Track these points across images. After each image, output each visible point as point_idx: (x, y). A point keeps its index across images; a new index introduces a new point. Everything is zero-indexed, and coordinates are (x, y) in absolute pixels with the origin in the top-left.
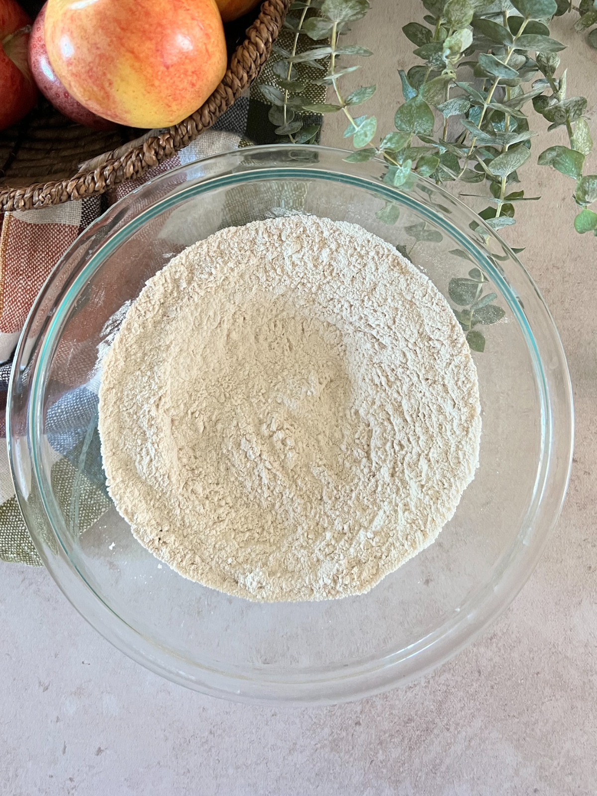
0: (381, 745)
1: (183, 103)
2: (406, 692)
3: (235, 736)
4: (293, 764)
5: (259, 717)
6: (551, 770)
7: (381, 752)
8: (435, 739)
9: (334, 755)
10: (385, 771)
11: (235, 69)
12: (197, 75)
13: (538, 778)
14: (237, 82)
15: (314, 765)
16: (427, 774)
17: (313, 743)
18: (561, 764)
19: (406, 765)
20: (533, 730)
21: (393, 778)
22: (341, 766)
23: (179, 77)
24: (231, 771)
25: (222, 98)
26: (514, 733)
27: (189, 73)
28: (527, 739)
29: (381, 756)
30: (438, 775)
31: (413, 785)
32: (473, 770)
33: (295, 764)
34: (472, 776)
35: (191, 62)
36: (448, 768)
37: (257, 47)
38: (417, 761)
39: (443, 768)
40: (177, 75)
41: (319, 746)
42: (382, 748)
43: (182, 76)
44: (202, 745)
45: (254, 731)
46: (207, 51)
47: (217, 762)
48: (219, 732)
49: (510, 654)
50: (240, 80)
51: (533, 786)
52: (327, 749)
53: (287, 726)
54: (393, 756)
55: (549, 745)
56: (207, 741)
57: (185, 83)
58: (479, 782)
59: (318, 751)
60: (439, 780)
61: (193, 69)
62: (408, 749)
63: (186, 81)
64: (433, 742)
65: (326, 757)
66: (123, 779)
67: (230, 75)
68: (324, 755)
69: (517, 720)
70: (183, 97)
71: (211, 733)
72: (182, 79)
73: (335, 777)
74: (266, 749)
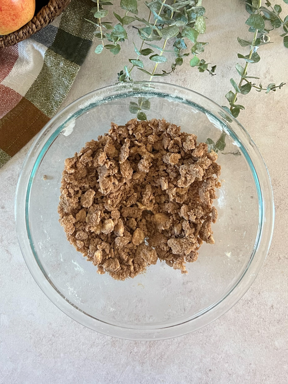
0: (136, 344)
1: (8, 27)
2: (149, 318)
3: (65, 337)
4: (92, 352)
5: (77, 329)
6: (218, 360)
7: (135, 348)
8: (162, 342)
9: (113, 349)
10: (137, 357)
11: (38, 17)
12: (16, 16)
13: (211, 364)
14: (38, 22)
15: (103, 353)
16: (157, 360)
17: (103, 342)
18: (223, 357)
19: (148, 355)
20: (210, 339)
21: (141, 361)
22: (116, 354)
23: (7, 15)
24: (62, 355)
25: (30, 28)
26: (201, 341)
27: (12, 14)
28: (207, 344)
29: (136, 350)
30: (163, 360)
31: (151, 365)
32: (180, 359)
33: (94, 352)
34: (179, 361)
35: (13, 10)
36: (168, 357)
37: (50, 9)
38: (153, 353)
39: (166, 357)
40: (6, 15)
41: (105, 344)
42: (136, 346)
43: (8, 15)
44: (48, 341)
45: (74, 335)
46: (22, 7)
47: (56, 350)
48: (57, 335)
49: (199, 301)
50: (40, 22)
51: (209, 368)
52: (110, 346)
53: (91, 333)
54: (142, 350)
55: (217, 348)
56: (51, 339)
57: (10, 19)
58: (183, 365)
59: (105, 346)
60: (163, 363)
61: (14, 14)
62: (149, 346)
63: (10, 18)
64: (161, 344)
65: (109, 350)
66: (8, 357)
67: (35, 19)
68: (108, 348)
69: (202, 334)
70: (8, 24)
71: (53, 335)
72: (8, 17)
73: (113, 360)
74: (80, 345)
